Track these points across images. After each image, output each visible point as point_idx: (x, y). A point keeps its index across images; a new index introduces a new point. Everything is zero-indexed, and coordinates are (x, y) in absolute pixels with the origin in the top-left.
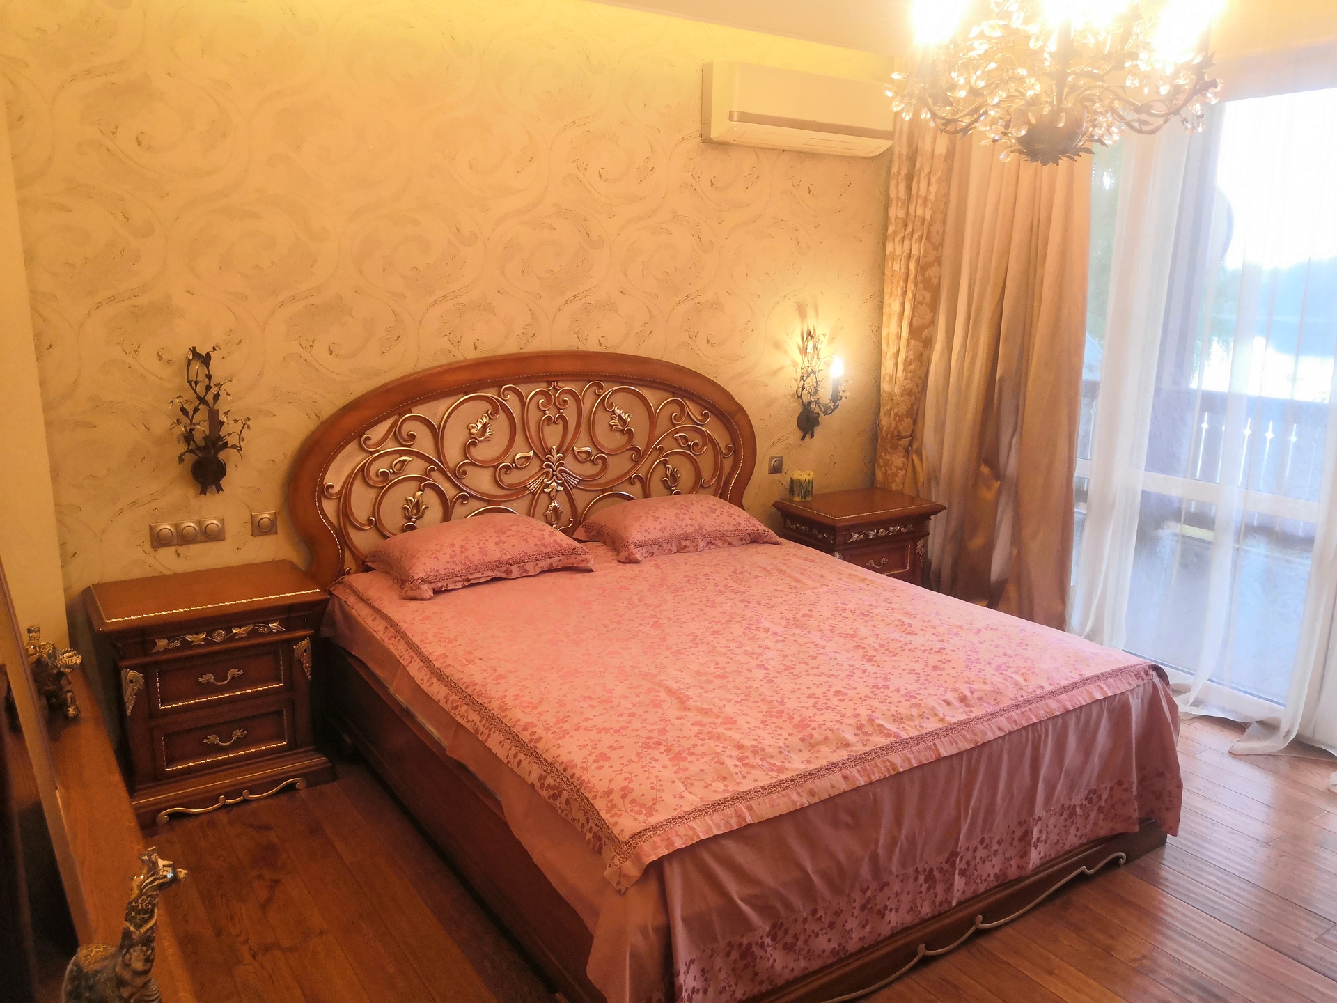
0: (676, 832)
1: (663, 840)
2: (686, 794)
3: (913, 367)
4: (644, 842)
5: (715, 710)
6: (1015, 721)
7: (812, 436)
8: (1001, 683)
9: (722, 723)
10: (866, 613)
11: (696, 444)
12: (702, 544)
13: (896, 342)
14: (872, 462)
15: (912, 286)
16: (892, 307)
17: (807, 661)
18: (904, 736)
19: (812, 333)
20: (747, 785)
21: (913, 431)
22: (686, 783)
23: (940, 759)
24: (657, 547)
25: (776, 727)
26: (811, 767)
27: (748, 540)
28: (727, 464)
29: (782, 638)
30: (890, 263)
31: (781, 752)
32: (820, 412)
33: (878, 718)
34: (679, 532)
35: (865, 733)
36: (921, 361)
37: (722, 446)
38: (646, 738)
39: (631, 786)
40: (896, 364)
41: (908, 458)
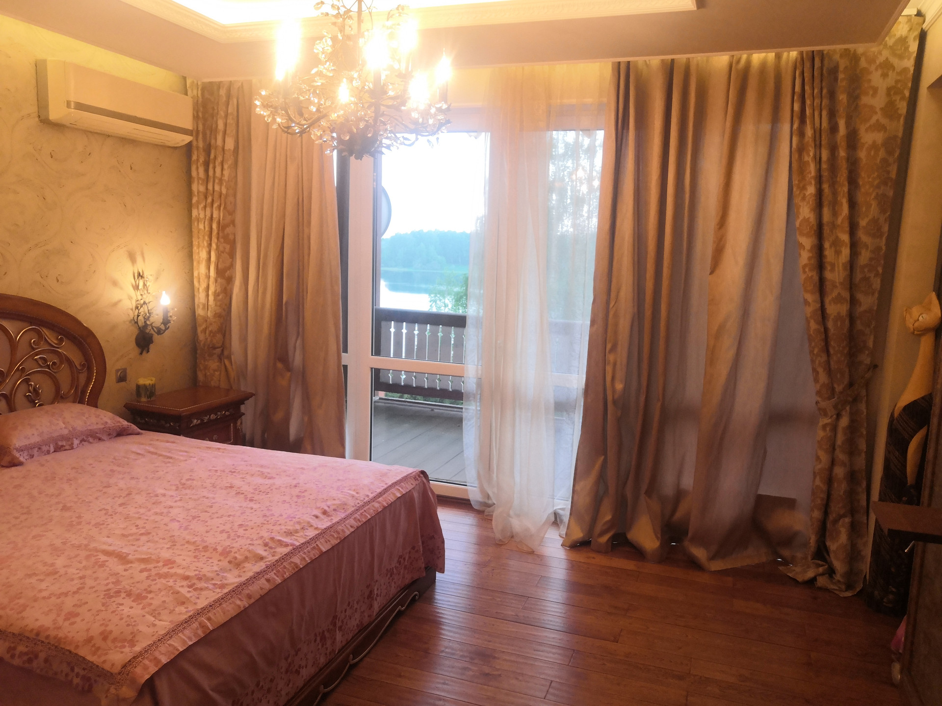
0: (160, 652)
1: (150, 661)
2: (157, 622)
3: (221, 297)
4: (136, 667)
5: (153, 557)
6: (359, 520)
7: (148, 351)
8: (344, 498)
9: (164, 566)
10: (234, 470)
11: (54, 363)
12: (76, 442)
13: (206, 280)
14: (194, 368)
15: (216, 241)
16: (200, 255)
17: (207, 509)
18: (298, 544)
19: (141, 274)
20: (202, 603)
21: (223, 344)
22: (154, 614)
23: (322, 554)
24: (37, 449)
25: (207, 558)
26: (243, 579)
27: (115, 434)
28: (82, 378)
29: (178, 499)
30: (196, 224)
31: (218, 575)
32: (153, 333)
33: (276, 536)
34: (55, 435)
35: (271, 548)
36: (226, 293)
37: (77, 363)
38: (105, 591)
39: (108, 629)
40: (208, 295)
41: (221, 363)
